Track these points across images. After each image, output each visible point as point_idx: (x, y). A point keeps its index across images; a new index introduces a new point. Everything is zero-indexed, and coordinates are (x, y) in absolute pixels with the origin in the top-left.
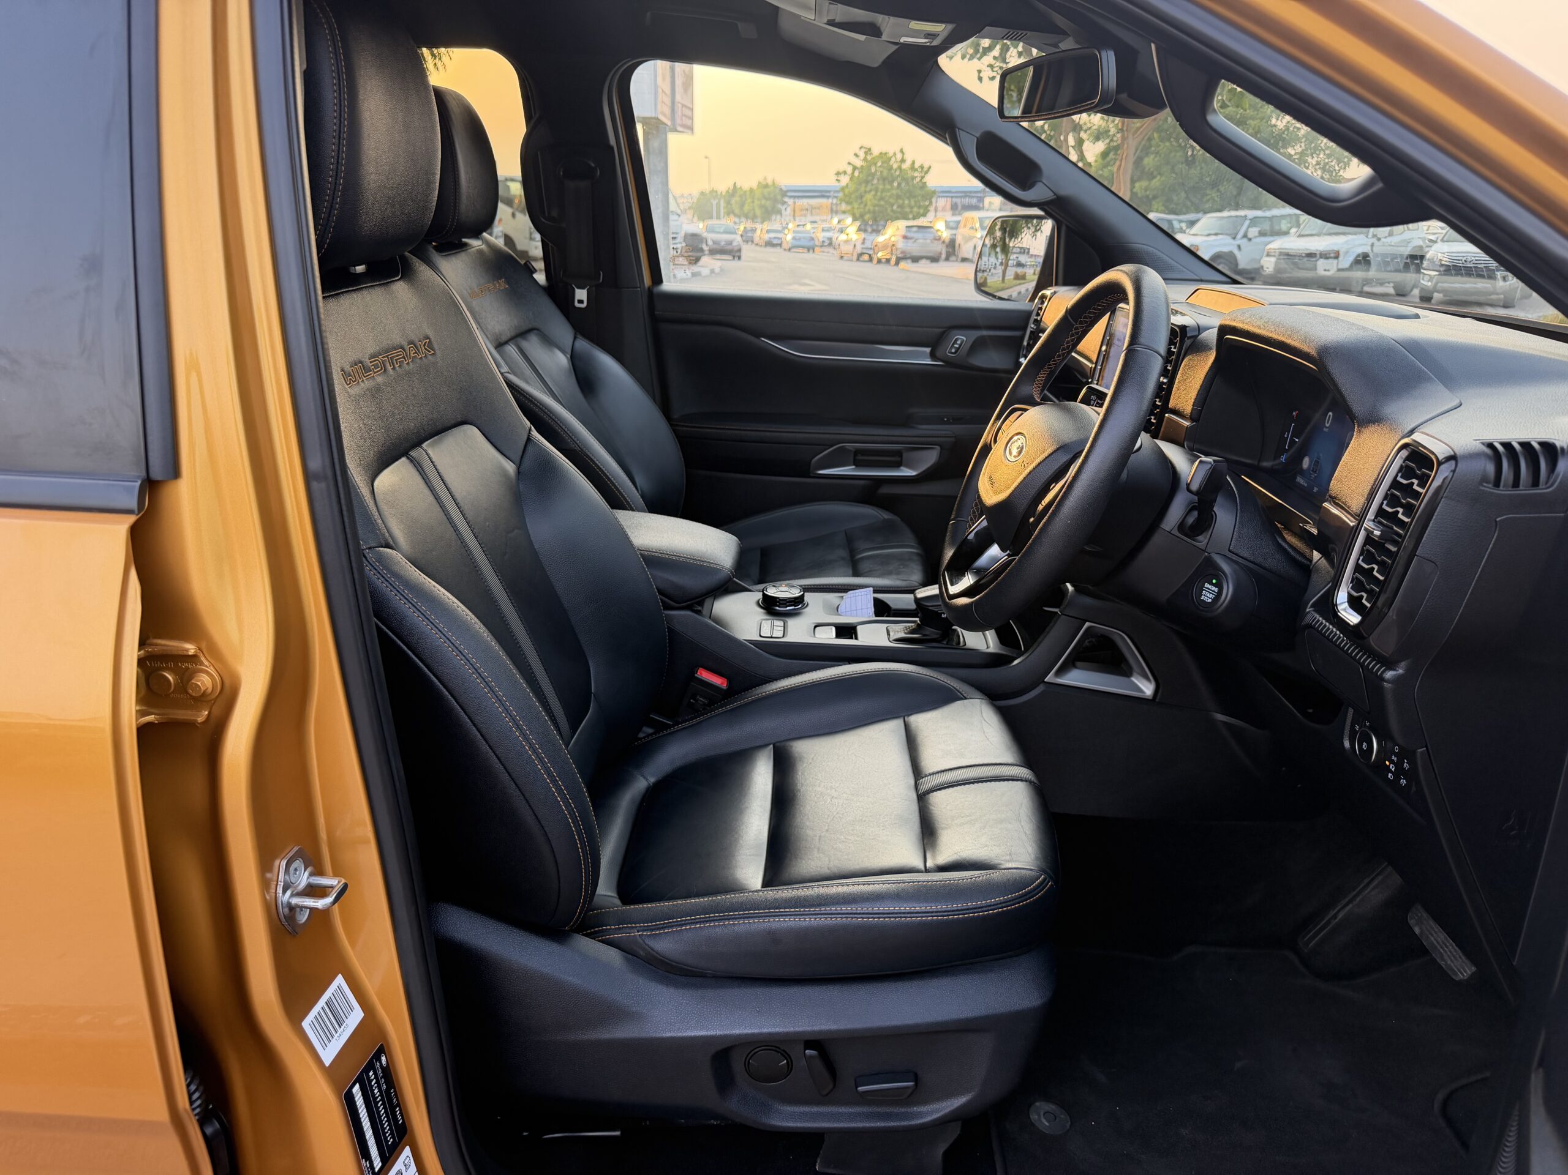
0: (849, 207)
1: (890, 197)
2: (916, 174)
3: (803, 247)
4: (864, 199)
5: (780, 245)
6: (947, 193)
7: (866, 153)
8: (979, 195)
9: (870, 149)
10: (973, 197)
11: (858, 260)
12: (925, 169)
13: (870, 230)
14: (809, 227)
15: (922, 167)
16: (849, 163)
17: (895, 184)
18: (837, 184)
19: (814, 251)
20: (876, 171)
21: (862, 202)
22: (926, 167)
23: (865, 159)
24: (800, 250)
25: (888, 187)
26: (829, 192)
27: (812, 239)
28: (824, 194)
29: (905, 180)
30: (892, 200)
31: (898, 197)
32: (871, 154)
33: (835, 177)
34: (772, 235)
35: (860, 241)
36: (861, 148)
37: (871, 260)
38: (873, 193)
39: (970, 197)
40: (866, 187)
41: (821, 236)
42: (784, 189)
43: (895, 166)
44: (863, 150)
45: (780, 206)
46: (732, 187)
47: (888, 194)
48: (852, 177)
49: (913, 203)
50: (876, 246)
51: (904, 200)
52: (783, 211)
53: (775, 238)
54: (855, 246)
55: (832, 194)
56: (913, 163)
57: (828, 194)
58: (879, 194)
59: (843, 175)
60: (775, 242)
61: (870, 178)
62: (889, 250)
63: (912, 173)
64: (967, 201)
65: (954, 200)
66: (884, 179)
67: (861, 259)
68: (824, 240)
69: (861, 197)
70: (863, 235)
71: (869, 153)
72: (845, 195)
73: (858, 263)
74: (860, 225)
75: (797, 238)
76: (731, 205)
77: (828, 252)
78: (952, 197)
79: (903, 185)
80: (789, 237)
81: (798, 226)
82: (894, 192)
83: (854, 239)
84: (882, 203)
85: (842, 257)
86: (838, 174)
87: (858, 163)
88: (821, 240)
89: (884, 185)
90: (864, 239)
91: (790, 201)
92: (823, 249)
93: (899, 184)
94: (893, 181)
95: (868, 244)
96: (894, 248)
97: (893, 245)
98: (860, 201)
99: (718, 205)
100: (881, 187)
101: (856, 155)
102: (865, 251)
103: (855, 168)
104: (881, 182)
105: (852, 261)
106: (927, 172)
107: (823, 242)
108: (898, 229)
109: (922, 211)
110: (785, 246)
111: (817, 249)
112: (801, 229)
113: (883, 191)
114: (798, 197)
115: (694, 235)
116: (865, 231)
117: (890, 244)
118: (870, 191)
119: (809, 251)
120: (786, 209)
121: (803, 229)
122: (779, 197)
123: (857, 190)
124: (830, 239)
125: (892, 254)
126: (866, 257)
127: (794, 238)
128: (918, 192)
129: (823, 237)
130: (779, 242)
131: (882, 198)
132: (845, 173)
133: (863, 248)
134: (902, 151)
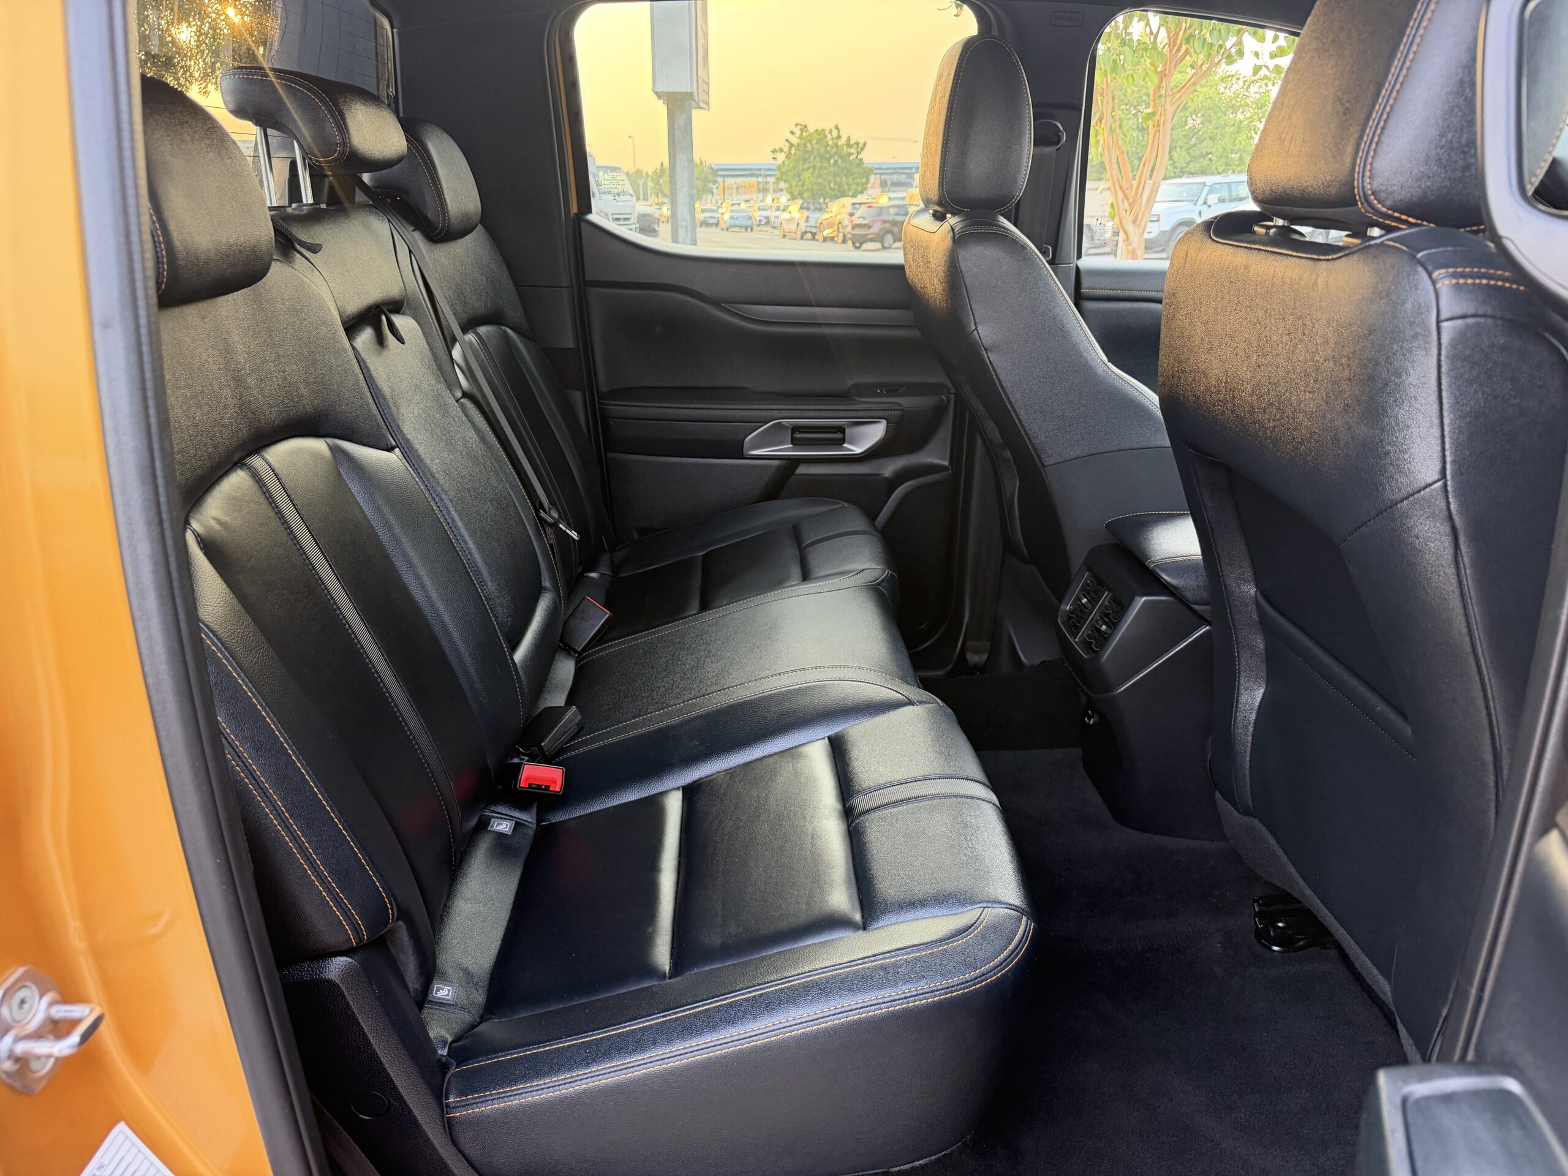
0: (787, 186)
1: (828, 174)
2: (852, 150)
3: (741, 227)
4: (802, 177)
5: (717, 225)
6: (880, 170)
7: (802, 130)
8: (909, 171)
9: (806, 126)
10: (902, 173)
11: (802, 238)
12: (861, 145)
13: (812, 207)
14: (743, 205)
15: (857, 144)
16: (787, 140)
17: (832, 161)
18: (773, 162)
19: (752, 230)
20: (813, 148)
21: (800, 180)
22: (862, 142)
23: (801, 137)
24: (737, 229)
25: (826, 164)
26: (760, 170)
27: (750, 218)
28: (754, 172)
29: (842, 157)
30: (830, 178)
31: (835, 175)
32: (807, 131)
33: (772, 155)
34: (707, 215)
35: (804, 220)
36: (797, 125)
37: (814, 238)
38: (811, 171)
39: (898, 173)
40: (803, 165)
41: (758, 215)
42: (715, 167)
43: (830, 143)
44: (799, 127)
45: (711, 185)
46: (659, 168)
47: (826, 172)
48: (788, 156)
49: (851, 181)
50: (821, 223)
51: (841, 178)
52: (715, 190)
53: (711, 217)
54: (798, 224)
55: (762, 172)
56: (849, 139)
57: (759, 173)
58: (817, 171)
59: (779, 153)
60: (711, 221)
61: (807, 156)
62: (835, 228)
63: (849, 150)
64: (895, 178)
65: (883, 177)
66: (822, 157)
67: (805, 237)
68: (762, 218)
69: (799, 175)
70: (806, 213)
71: (805, 130)
72: (782, 174)
73: (802, 242)
74: (802, 204)
75: (735, 217)
76: (660, 185)
77: (767, 231)
78: (881, 174)
79: (840, 162)
80: (726, 217)
81: (733, 205)
82: (832, 169)
83: (796, 218)
84: (820, 180)
85: (784, 236)
86: (774, 151)
87: (795, 140)
88: (758, 218)
89: (822, 163)
90: (808, 217)
91: (720, 180)
92: (760, 228)
93: (836, 162)
94: (830, 159)
95: (812, 222)
96: (840, 225)
97: (840, 223)
98: (797, 179)
99: (645, 185)
100: (818, 165)
101: (792, 133)
102: (808, 230)
103: (791, 145)
104: (818, 159)
105: (796, 239)
106: (862, 149)
107: (760, 220)
108: (844, 206)
109: (860, 188)
110: (722, 225)
111: (755, 228)
112: (736, 207)
113: (820, 169)
114: (728, 176)
115: (644, 215)
116: (808, 209)
117: (837, 222)
118: (808, 169)
119: (746, 229)
120: (717, 188)
121: (738, 208)
122: (710, 176)
123: (795, 168)
124: (767, 218)
125: (839, 232)
126: (809, 236)
127: (732, 218)
128: (855, 169)
129: (760, 216)
130: (715, 221)
131: (820, 176)
132: (781, 150)
133: (806, 226)
134: (837, 128)
